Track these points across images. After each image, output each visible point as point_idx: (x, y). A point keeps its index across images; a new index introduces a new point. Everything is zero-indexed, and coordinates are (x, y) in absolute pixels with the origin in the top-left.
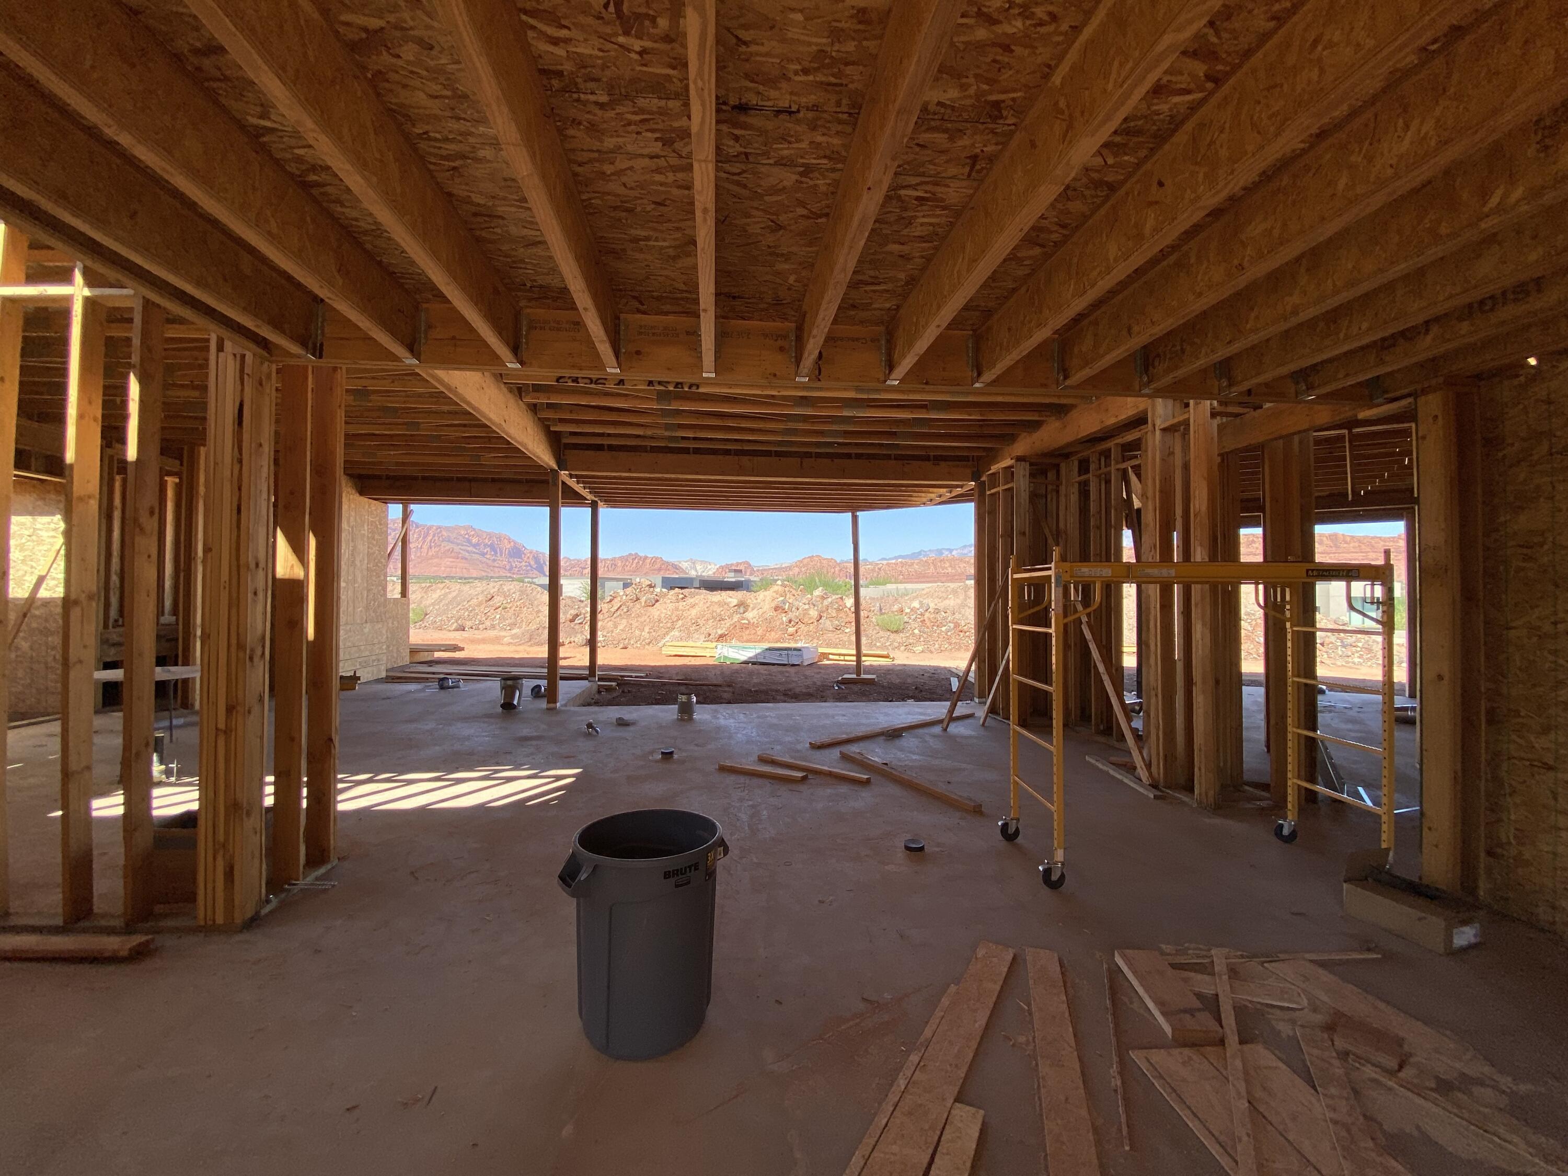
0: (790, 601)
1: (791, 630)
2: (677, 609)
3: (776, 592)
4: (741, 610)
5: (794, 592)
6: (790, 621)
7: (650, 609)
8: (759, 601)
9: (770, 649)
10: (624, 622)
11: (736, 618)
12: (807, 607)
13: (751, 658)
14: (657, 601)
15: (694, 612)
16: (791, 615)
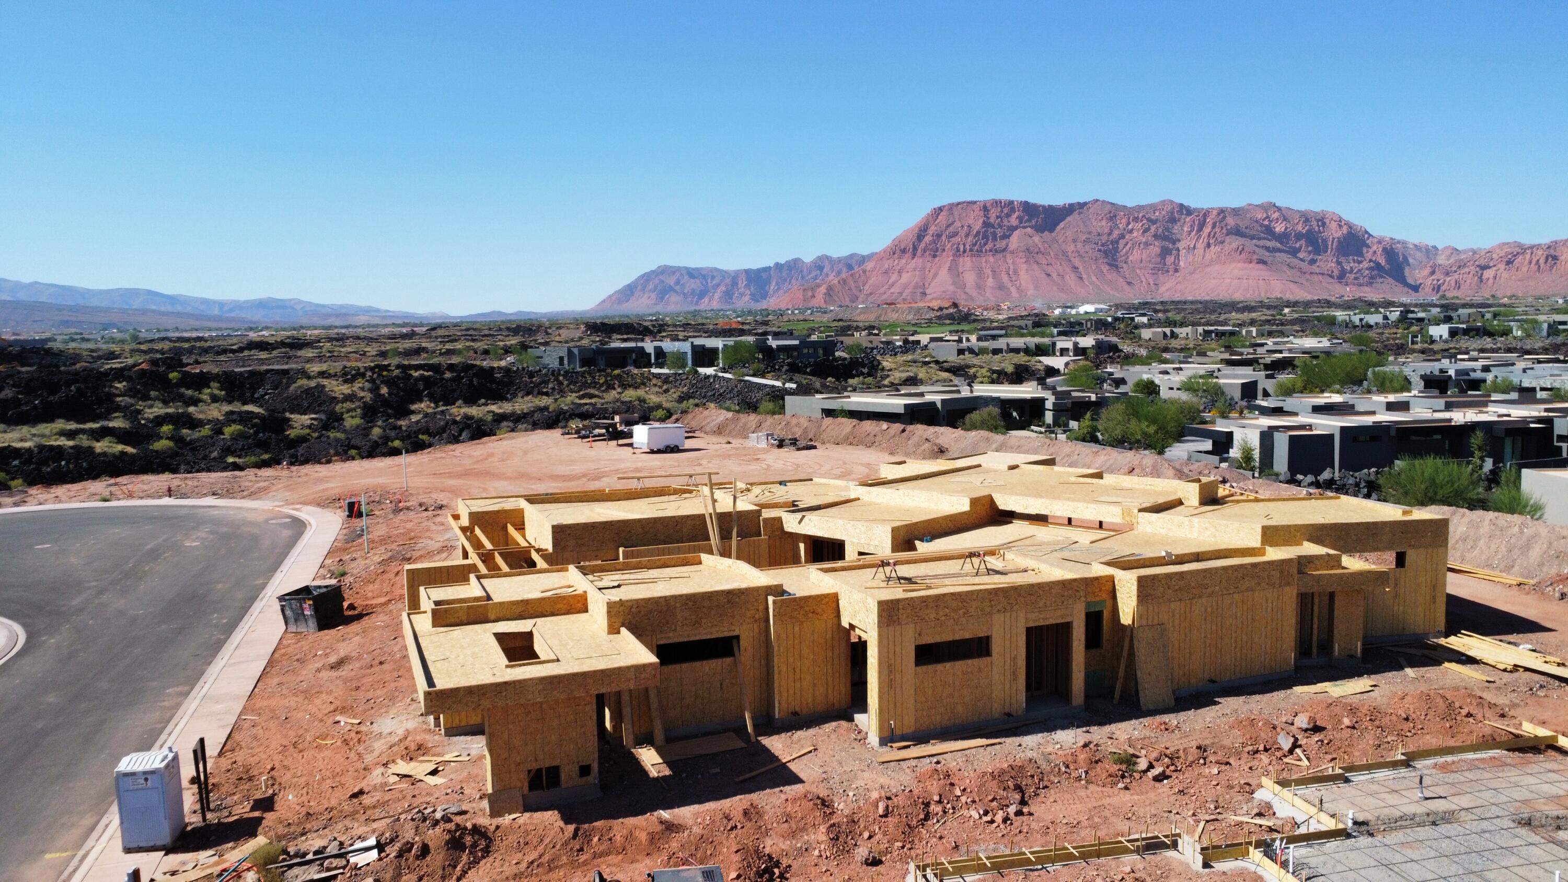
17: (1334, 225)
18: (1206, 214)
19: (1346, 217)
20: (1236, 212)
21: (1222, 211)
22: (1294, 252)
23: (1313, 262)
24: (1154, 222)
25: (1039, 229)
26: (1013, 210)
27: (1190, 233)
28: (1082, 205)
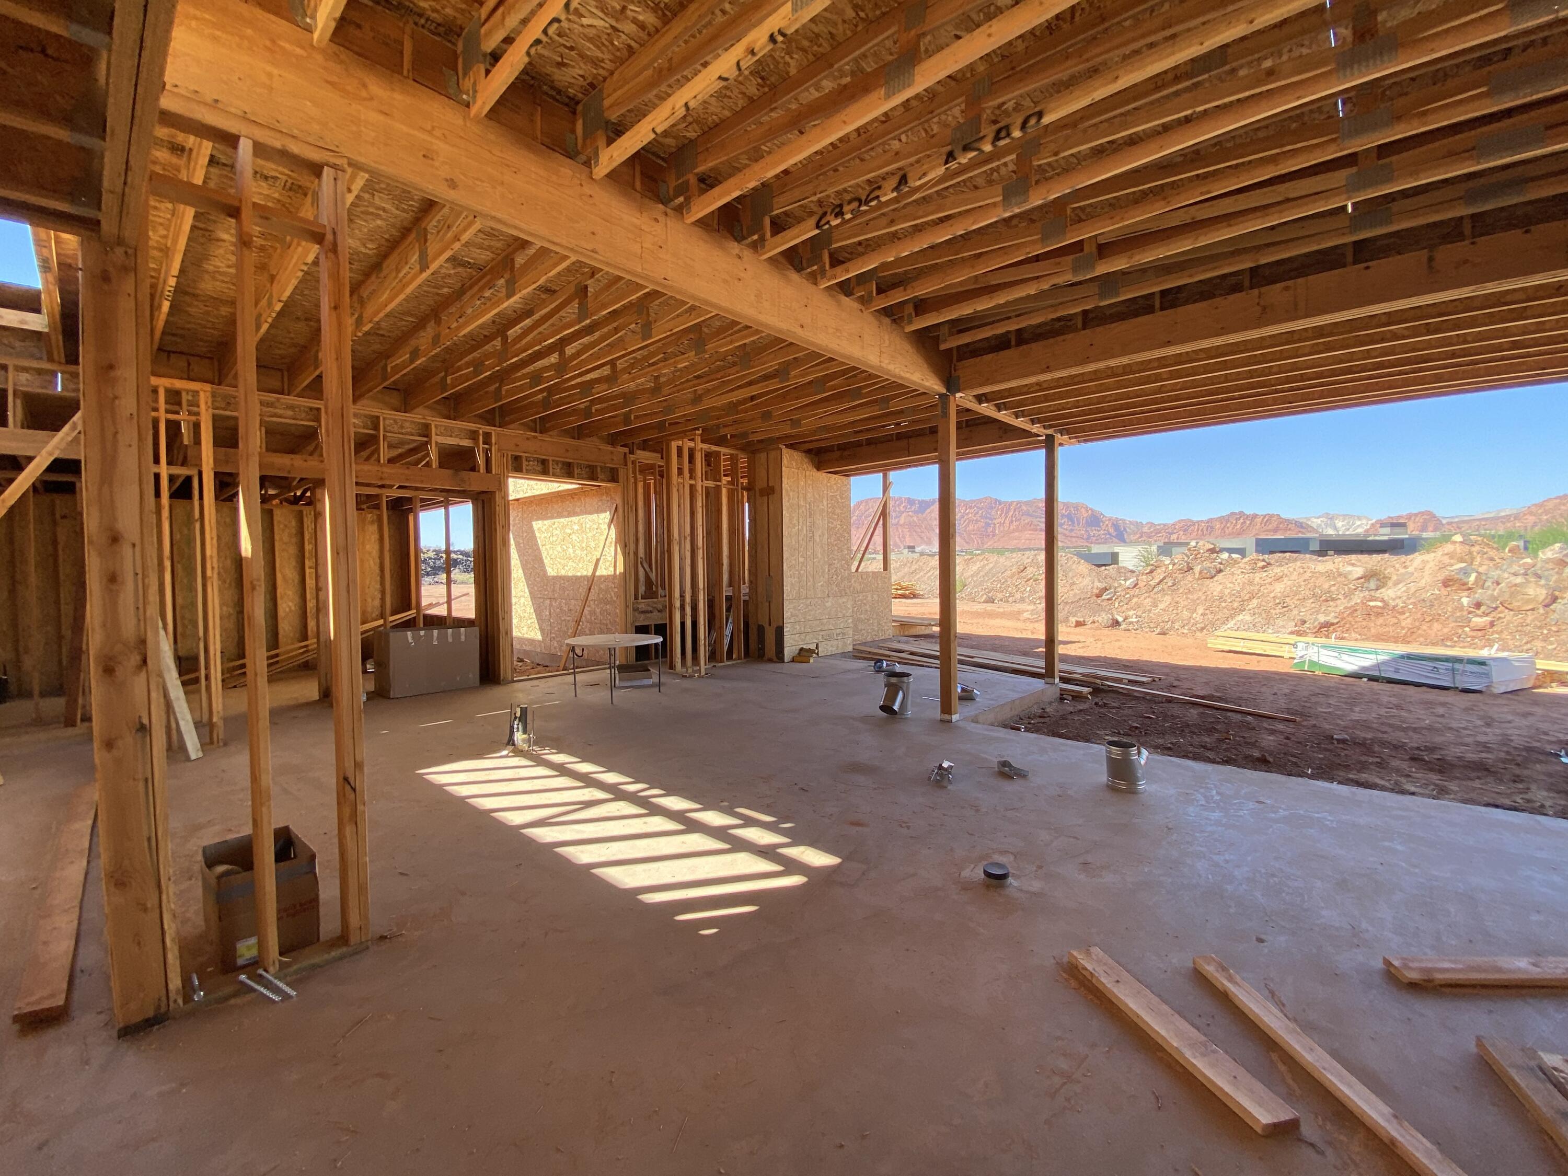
0: (1481, 570)
1: (1478, 621)
2: (1251, 583)
3: (1451, 555)
4: (1372, 584)
5: (1492, 553)
6: (1478, 605)
7: (1207, 582)
8: (1410, 569)
9: (1409, 657)
10: (1167, 599)
11: (1357, 598)
12: (1519, 580)
13: (1364, 668)
14: (1220, 571)
15: (1279, 587)
16: (1479, 594)
17: (1083, 510)
18: (1011, 504)
19: (1090, 506)
20: (1027, 503)
21: (1019, 502)
24: (981, 509)
25: (915, 512)
27: (1001, 515)
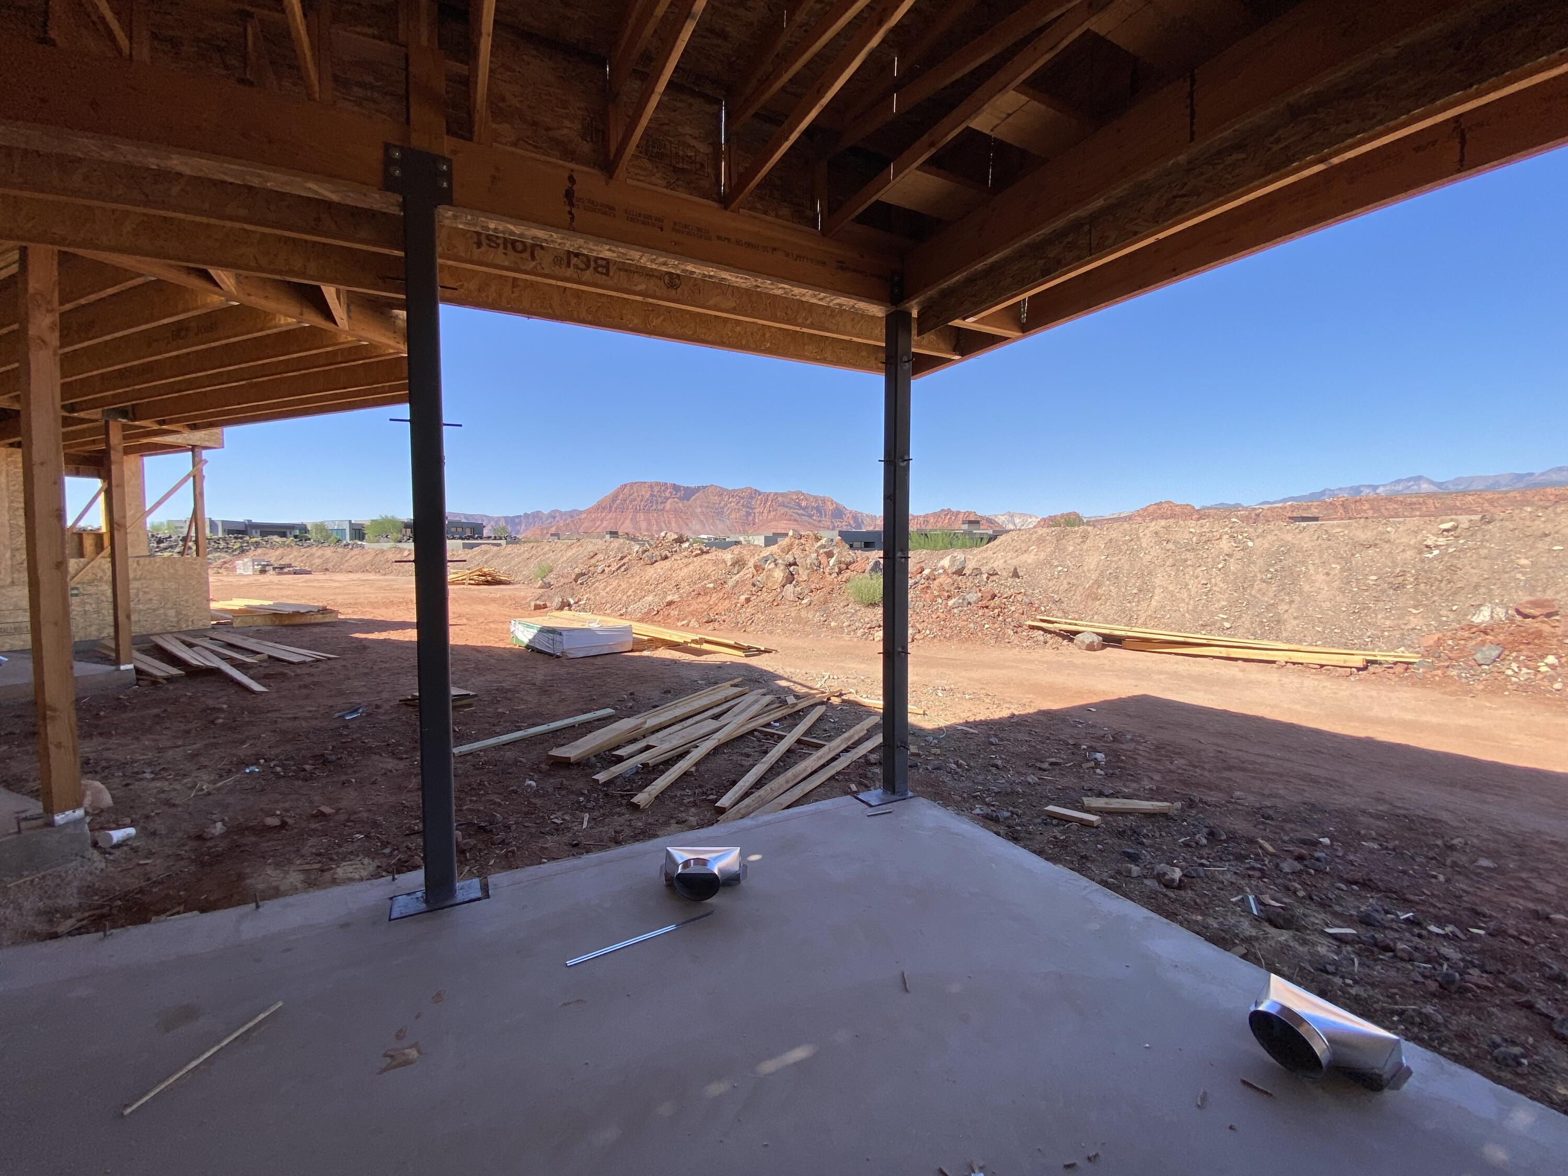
17: (829, 503)
18: (768, 495)
19: (835, 500)
20: (783, 495)
21: (776, 494)
22: (811, 516)
23: (820, 521)
24: (743, 498)
25: (681, 499)
26: (667, 488)
27: (760, 505)
28: (704, 487)
